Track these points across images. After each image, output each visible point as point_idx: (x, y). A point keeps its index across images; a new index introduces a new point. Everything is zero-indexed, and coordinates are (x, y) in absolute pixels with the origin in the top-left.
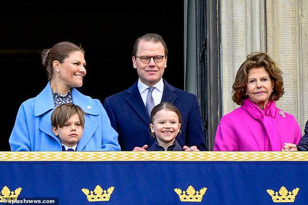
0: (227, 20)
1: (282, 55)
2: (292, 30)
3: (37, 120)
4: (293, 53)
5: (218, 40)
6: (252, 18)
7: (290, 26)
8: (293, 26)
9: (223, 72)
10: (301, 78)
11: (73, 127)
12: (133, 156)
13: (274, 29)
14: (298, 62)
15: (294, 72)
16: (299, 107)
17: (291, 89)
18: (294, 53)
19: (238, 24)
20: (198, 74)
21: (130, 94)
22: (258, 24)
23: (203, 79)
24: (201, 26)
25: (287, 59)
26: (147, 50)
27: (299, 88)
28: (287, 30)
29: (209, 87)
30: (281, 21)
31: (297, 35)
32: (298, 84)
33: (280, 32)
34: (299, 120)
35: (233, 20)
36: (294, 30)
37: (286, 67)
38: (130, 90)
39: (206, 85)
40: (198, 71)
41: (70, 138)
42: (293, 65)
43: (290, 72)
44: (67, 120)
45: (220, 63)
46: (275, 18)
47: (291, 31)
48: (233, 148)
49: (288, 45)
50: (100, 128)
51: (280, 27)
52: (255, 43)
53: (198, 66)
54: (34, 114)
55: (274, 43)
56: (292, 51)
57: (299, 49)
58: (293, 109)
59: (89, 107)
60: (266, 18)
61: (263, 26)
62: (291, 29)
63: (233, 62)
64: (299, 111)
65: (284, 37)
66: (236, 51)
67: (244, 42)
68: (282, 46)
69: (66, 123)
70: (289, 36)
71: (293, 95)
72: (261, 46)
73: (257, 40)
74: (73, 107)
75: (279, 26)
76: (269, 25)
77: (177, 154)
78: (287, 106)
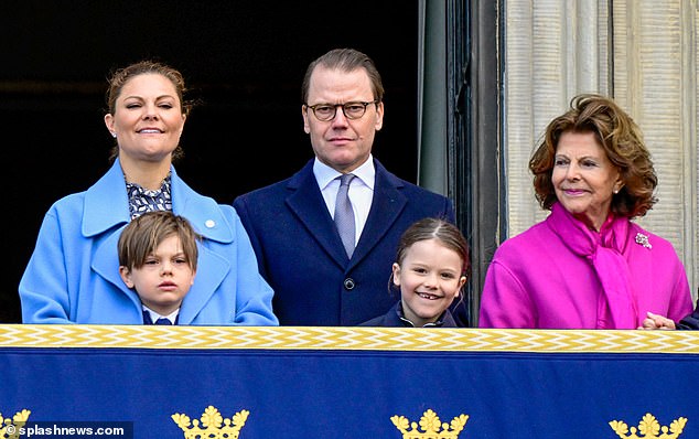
0: (519, 16)
1: (649, 100)
2: (674, 42)
3: (88, 245)
4: (675, 97)
5: (497, 65)
6: (578, 12)
7: (670, 33)
8: (675, 32)
9: (510, 141)
10: (694, 158)
11: (168, 266)
12: (294, 338)
13: (631, 38)
14: (687, 119)
15: (677, 142)
16: (688, 224)
17: (671, 182)
18: (677, 97)
19: (545, 26)
20: (451, 145)
21: (295, 190)
22: (592, 26)
23: (462, 156)
24: (459, 31)
25: (662, 111)
26: (327, 89)
27: (688, 180)
28: (662, 41)
29: (474, 176)
30: (647, 20)
31: (686, 54)
32: (687, 170)
33: (646, 47)
34: (688, 256)
35: (533, 18)
36: (678, 41)
37: (659, 129)
38: (294, 181)
39: (468, 170)
40: (451, 136)
41: (159, 293)
42: (674, 124)
43: (667, 141)
44: (151, 250)
45: (501, 118)
46: (634, 11)
47: (670, 44)
48: (524, 322)
49: (663, 76)
50: (233, 273)
51: (644, 34)
52: (586, 71)
53: (451, 125)
54: (81, 232)
55: (630, 72)
56: (674, 91)
57: (691, 87)
58: (675, 228)
59: (210, 224)
60: (611, 13)
61: (605, 32)
62: (670, 39)
63: (533, 117)
64: (688, 235)
65: (655, 57)
66: (542, 91)
67: (559, 69)
68: (648, 79)
69: (150, 258)
70: (666, 55)
71: (675, 197)
72: (599, 80)
73: (591, 64)
74: (169, 220)
75: (642, 31)
76: (619, 28)
77: (399, 335)
78: (659, 222)
